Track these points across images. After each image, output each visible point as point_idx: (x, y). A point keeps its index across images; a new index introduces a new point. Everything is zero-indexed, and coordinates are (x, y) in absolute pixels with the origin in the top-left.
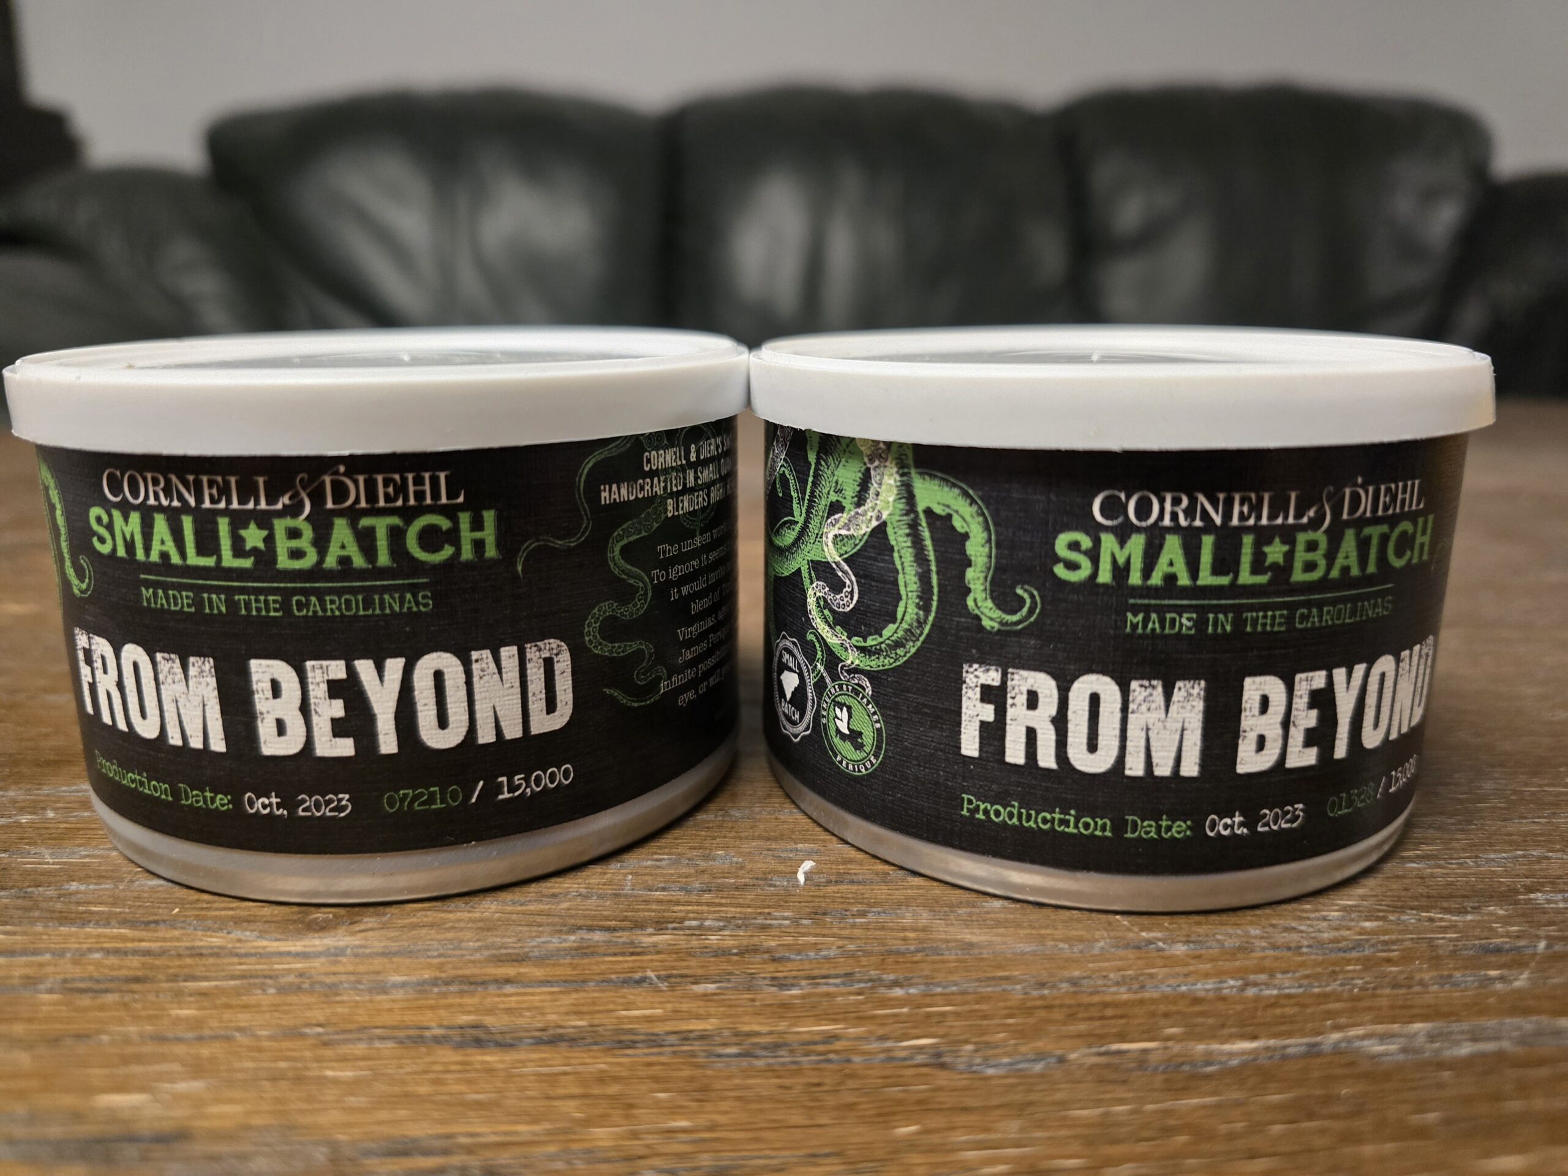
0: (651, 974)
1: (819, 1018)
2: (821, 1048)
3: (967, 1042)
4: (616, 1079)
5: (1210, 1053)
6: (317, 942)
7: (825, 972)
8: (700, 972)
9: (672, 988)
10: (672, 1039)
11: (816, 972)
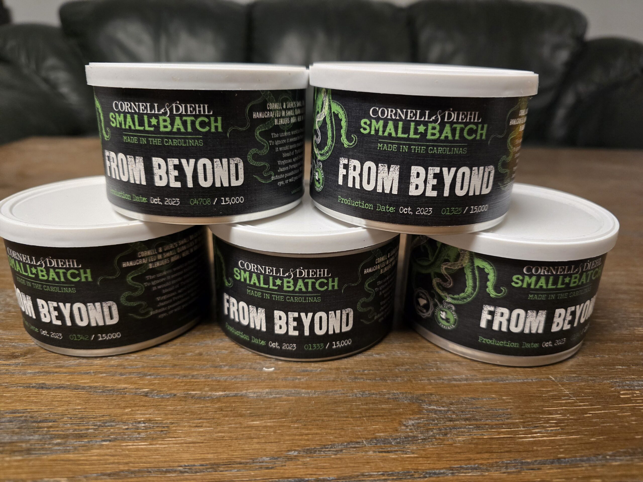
0: (92, 371)
1: (125, 383)
2: (121, 391)
3: (155, 390)
4: (70, 397)
5: (211, 395)
6: (14, 361)
7: (134, 371)
8: (104, 371)
9: (95, 375)
10: (88, 388)
11: (133, 372)
